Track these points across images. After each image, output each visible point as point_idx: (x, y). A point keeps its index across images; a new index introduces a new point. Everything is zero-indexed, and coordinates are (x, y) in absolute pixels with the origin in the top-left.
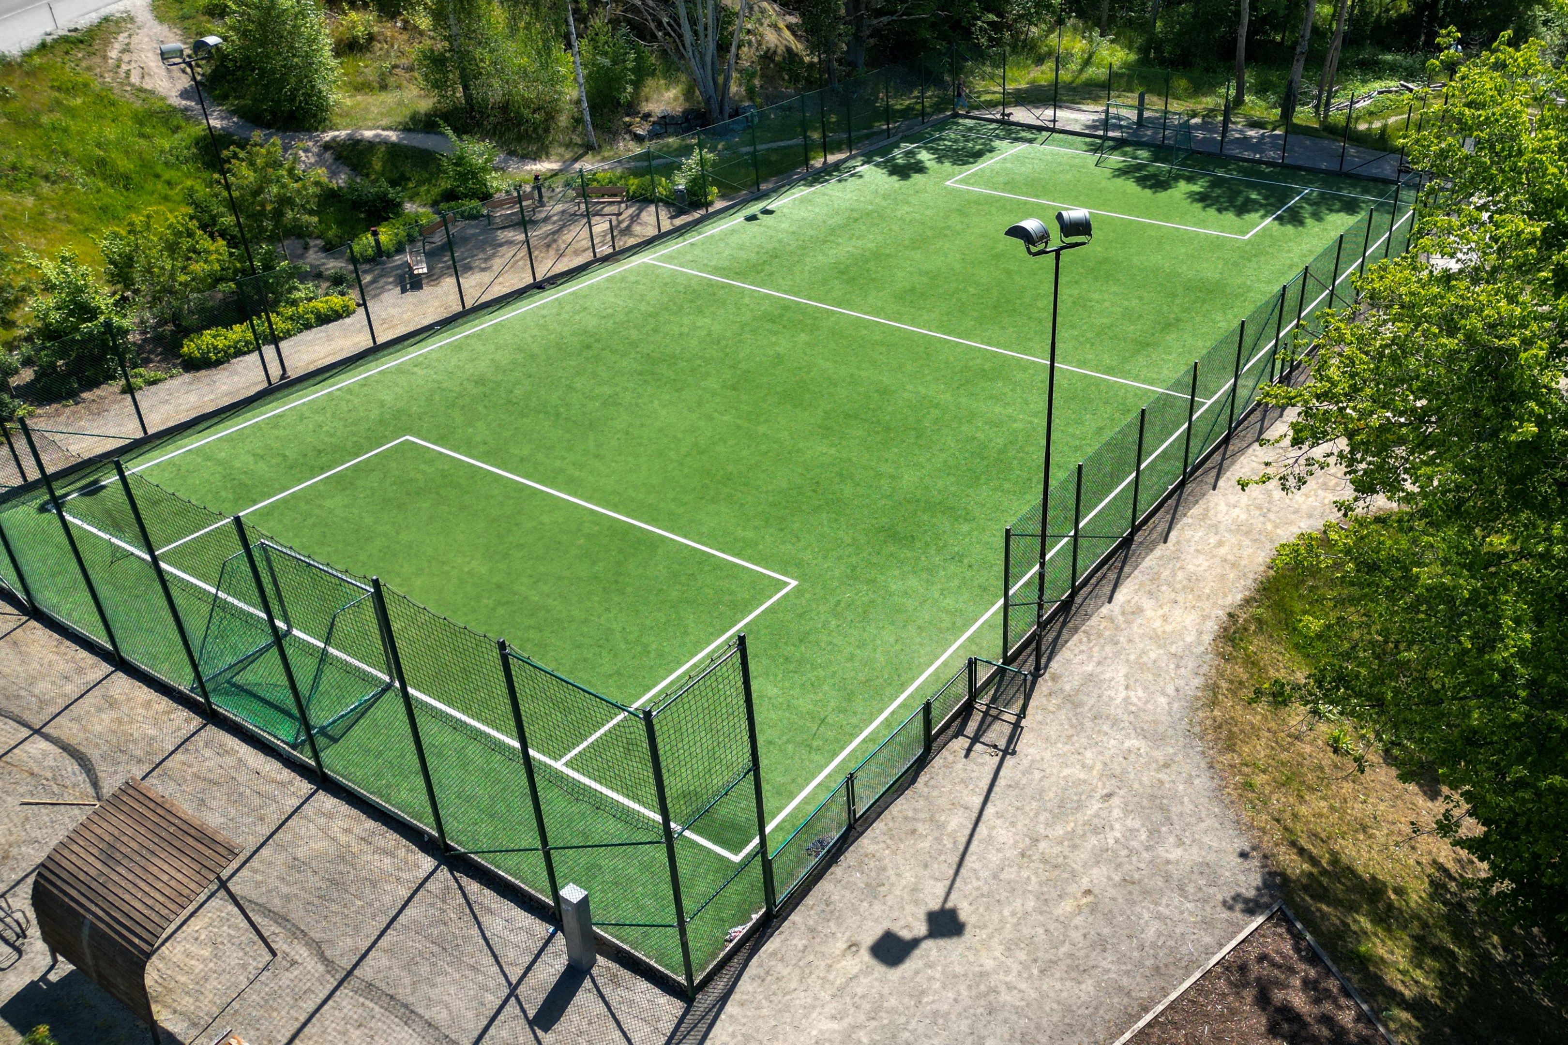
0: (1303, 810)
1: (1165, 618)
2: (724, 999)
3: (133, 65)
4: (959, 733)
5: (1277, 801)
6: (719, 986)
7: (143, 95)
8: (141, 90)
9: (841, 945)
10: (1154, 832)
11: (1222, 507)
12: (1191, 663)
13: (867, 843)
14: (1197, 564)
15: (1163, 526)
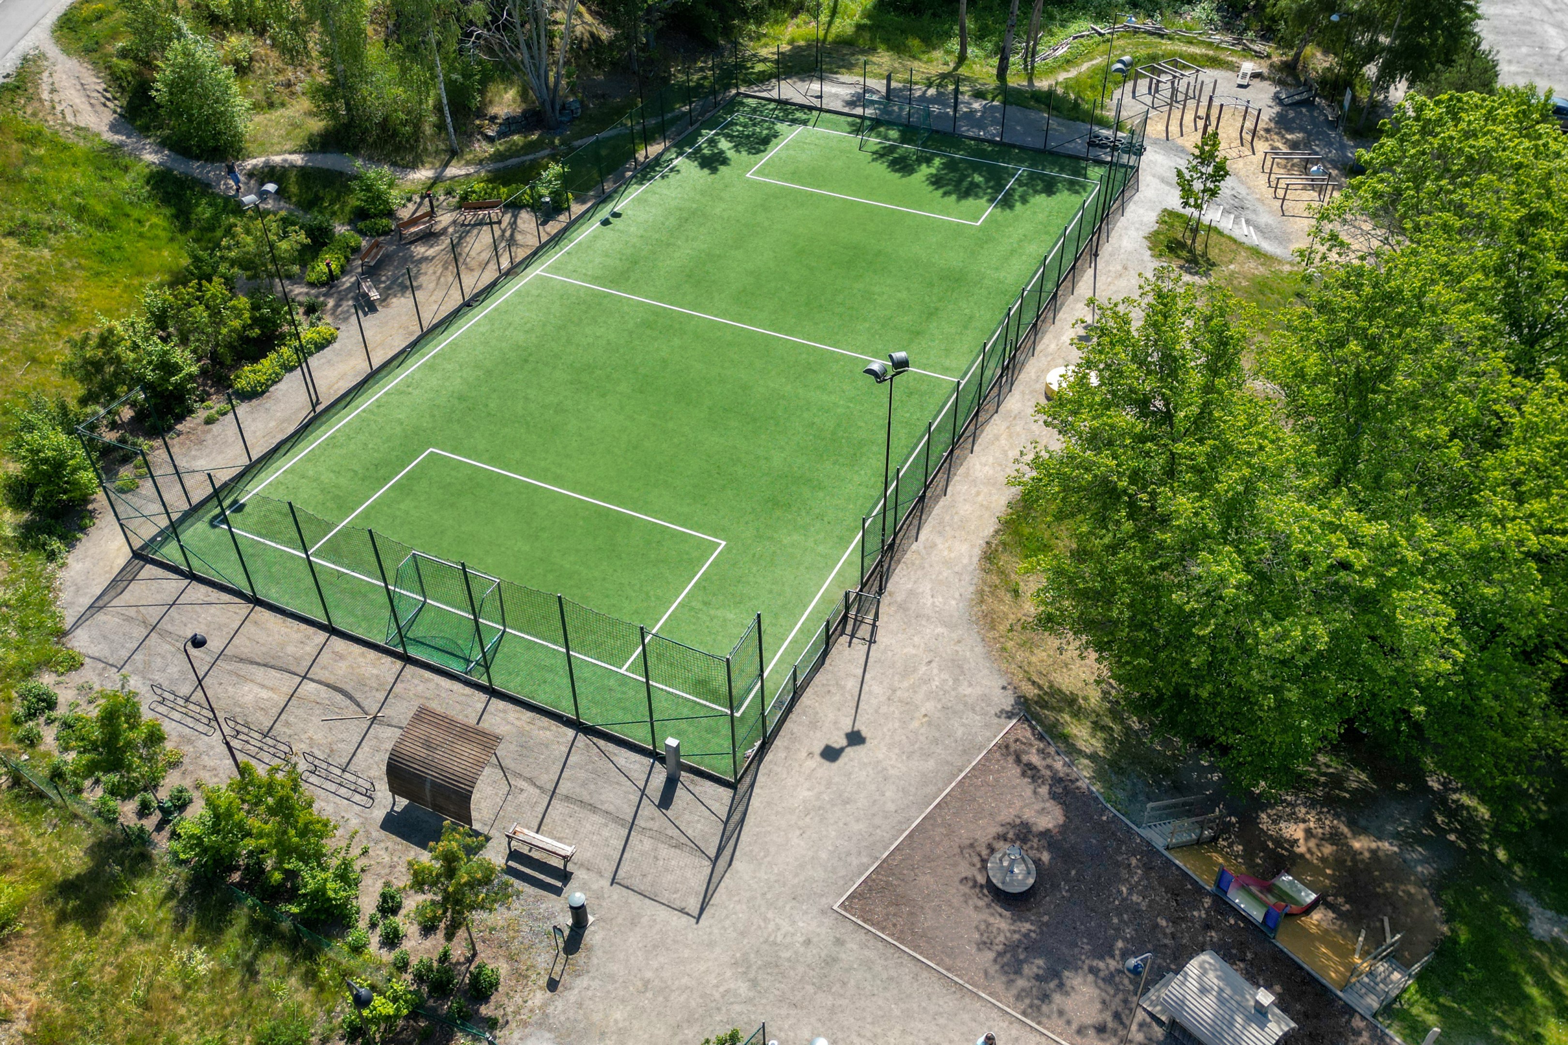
0: (1034, 659)
1: (950, 549)
2: (752, 785)
3: (64, 104)
4: (843, 633)
5: (1020, 656)
6: (747, 782)
7: (82, 133)
8: (78, 128)
9: (804, 754)
10: (956, 680)
11: (978, 467)
12: (967, 578)
13: (807, 699)
14: (965, 509)
15: (942, 484)
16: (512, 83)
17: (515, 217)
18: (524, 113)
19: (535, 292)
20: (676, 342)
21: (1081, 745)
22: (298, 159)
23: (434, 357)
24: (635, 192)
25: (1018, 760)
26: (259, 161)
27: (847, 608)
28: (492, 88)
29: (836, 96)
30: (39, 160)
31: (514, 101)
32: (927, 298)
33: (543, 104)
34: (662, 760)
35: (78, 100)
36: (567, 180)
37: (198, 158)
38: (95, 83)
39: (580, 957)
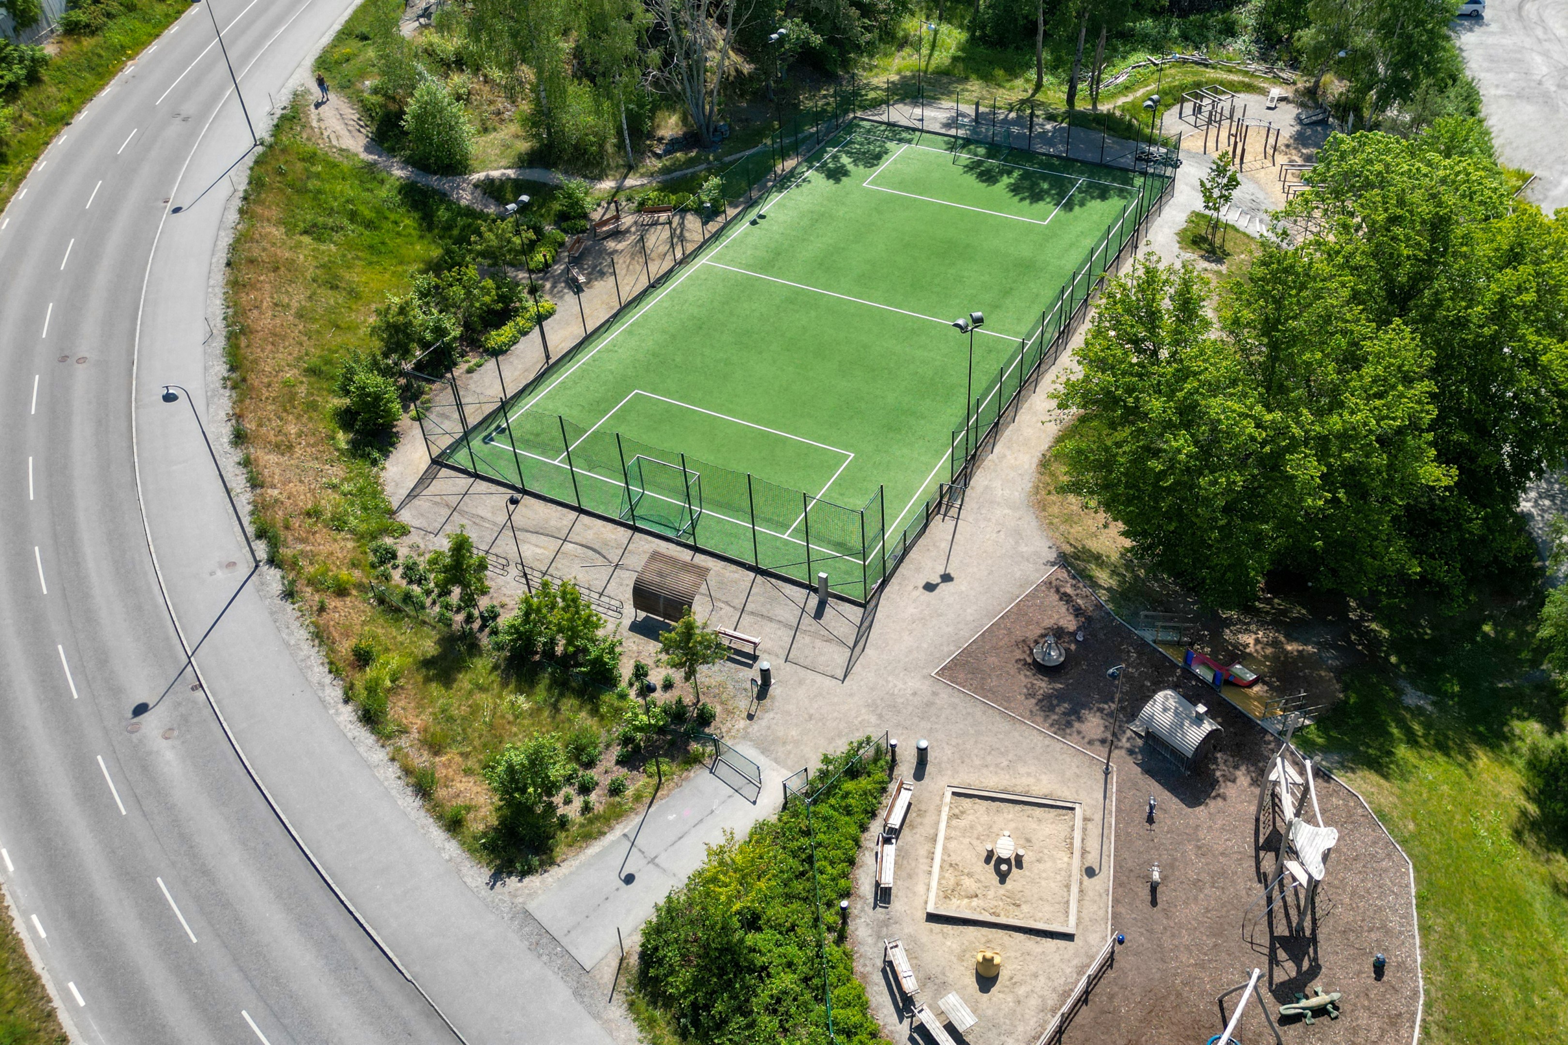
0: (1072, 531)
1: (1016, 459)
2: (877, 606)
3: (329, 131)
4: (938, 513)
5: (1062, 528)
6: (873, 603)
7: (345, 154)
8: (341, 150)
9: (911, 587)
10: (1017, 543)
11: (1038, 403)
12: (1027, 477)
13: (912, 554)
14: (1028, 432)
15: (1012, 414)
16: (675, 111)
17: (683, 218)
18: (685, 135)
19: (703, 277)
20: (813, 314)
21: (1101, 582)
22: (511, 173)
23: (631, 325)
24: (775, 198)
25: (1057, 591)
26: (481, 175)
27: (942, 497)
28: (659, 114)
29: (935, 119)
30: (318, 175)
31: (677, 125)
32: (1004, 281)
33: (700, 127)
34: (815, 590)
35: (339, 127)
36: (724, 190)
37: (435, 173)
38: (352, 114)
39: (767, 702)
